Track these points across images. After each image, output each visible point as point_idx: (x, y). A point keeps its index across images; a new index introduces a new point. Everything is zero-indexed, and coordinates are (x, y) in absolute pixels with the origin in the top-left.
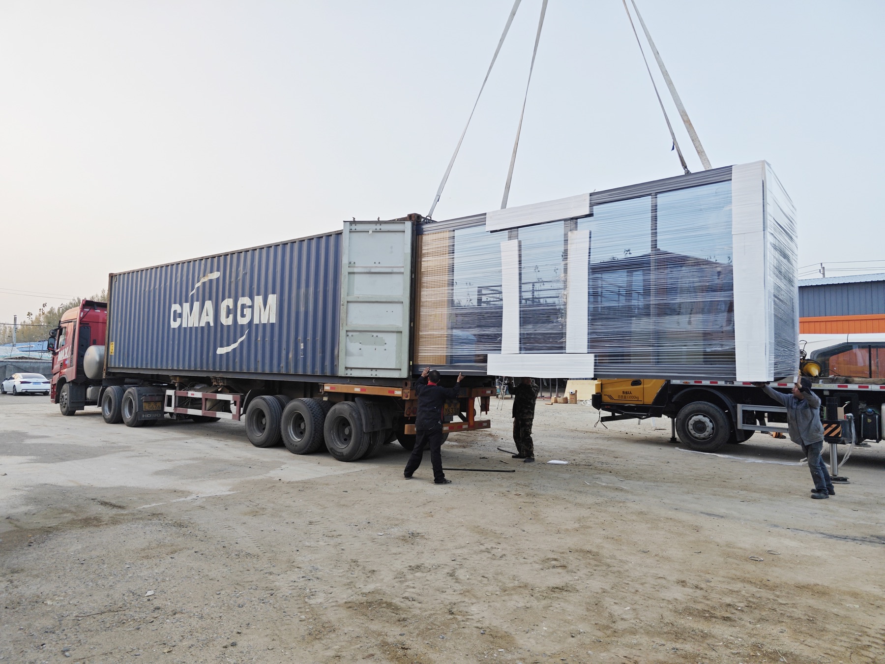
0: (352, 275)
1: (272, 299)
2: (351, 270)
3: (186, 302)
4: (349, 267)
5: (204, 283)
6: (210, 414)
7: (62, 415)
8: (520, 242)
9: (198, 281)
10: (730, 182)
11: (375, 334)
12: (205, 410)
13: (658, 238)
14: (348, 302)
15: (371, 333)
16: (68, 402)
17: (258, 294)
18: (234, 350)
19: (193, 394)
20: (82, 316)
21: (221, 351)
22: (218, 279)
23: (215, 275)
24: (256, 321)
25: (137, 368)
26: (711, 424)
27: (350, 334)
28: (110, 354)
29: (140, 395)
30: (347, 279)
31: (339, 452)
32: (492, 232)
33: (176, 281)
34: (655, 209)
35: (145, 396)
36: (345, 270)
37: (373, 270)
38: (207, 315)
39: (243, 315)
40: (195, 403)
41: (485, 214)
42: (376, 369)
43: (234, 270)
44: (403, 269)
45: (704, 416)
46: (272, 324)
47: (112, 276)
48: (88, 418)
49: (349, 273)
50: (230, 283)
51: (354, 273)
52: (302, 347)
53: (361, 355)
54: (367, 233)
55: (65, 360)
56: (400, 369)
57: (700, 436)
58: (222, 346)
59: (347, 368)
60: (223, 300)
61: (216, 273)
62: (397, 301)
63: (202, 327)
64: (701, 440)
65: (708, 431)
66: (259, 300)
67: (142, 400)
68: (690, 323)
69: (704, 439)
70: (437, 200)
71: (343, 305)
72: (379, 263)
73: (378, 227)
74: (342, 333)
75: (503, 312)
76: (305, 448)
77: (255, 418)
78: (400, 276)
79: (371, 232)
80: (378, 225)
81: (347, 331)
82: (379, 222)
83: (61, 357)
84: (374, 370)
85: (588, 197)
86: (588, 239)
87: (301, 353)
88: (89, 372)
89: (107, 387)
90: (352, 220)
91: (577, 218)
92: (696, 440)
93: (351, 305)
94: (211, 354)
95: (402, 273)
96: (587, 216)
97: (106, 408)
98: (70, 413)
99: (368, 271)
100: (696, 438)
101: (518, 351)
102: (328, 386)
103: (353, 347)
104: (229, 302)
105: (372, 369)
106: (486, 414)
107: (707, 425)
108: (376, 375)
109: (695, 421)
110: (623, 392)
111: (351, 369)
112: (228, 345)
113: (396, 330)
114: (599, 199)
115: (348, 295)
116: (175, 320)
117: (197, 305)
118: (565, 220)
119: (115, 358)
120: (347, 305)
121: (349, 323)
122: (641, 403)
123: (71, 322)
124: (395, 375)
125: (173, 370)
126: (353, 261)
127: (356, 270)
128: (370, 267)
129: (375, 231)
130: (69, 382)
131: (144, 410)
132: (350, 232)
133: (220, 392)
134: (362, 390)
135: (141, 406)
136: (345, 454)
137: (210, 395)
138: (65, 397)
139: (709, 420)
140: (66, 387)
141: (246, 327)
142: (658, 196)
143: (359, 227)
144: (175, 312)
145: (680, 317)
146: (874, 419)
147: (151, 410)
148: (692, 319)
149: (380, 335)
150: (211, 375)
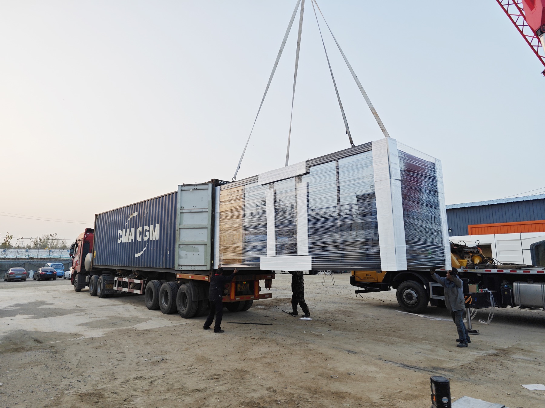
0: (182, 214)
1: (158, 226)
2: (181, 211)
3: (124, 229)
4: (180, 210)
5: (131, 218)
6: (131, 291)
7: (75, 291)
8: (275, 191)
9: (129, 218)
10: (371, 151)
11: (194, 246)
12: (130, 288)
13: (340, 185)
14: (180, 229)
15: (192, 245)
16: (77, 284)
17: (152, 224)
18: (142, 255)
19: (125, 280)
20: (85, 237)
21: (137, 255)
22: (137, 216)
23: (136, 214)
24: (151, 239)
25: (104, 265)
26: (416, 295)
27: (181, 246)
28: (94, 258)
29: (104, 280)
30: (179, 216)
31: (182, 313)
32: (263, 185)
33: (120, 217)
34: (337, 168)
35: (107, 280)
36: (178, 211)
37: (192, 211)
38: (132, 236)
39: (146, 236)
40: (125, 285)
41: (258, 175)
42: (194, 266)
43: (143, 211)
44: (207, 209)
45: (412, 290)
46: (157, 240)
47: (96, 215)
48: (86, 293)
49: (181, 213)
50: (141, 218)
51: (183, 213)
52: (168, 253)
53: (187, 258)
54: (189, 191)
55: (77, 261)
56: (206, 265)
57: (409, 303)
58: (137, 253)
59: (179, 265)
60: (138, 227)
61: (136, 213)
62: (204, 227)
63: (130, 242)
64: (410, 305)
65: (414, 300)
66: (152, 226)
67: (105, 283)
68: (357, 235)
69: (412, 304)
70: (238, 168)
71: (177, 231)
72: (196, 207)
73: (195, 187)
74: (177, 246)
75: (267, 232)
76: (168, 310)
77: (149, 293)
78: (206, 213)
79: (191, 190)
80: (195, 186)
81: (179, 245)
82: (196, 185)
83: (75, 260)
84: (193, 266)
85: (305, 163)
86: (306, 187)
87: (168, 256)
88: (87, 268)
89: (92, 276)
90: (182, 184)
91: (301, 175)
92: (409, 305)
93: (182, 231)
94: (133, 257)
95: (207, 212)
96: (305, 174)
97: (92, 287)
98: (78, 290)
99: (190, 211)
100: (408, 304)
101: (275, 255)
102: (178, 275)
103: (183, 253)
104: (140, 229)
105: (192, 265)
106: (269, 289)
107: (413, 296)
108: (194, 269)
109: (406, 293)
110: (366, 275)
111: (182, 265)
112: (140, 252)
113: (204, 243)
114: (311, 164)
115: (180, 224)
116: (119, 239)
117: (128, 230)
118: (295, 177)
119: (96, 260)
120: (179, 231)
121: (180, 240)
122: (376, 281)
123: (80, 240)
124: (204, 268)
125: (118, 266)
126: (182, 206)
127: (184, 211)
128: (191, 209)
129: (194, 190)
130: (78, 273)
131: (106, 288)
132: (181, 191)
133: (136, 279)
134: (192, 277)
135: (104, 286)
136: (184, 314)
137: (131, 280)
138: (77, 281)
139: (414, 293)
140: (77, 276)
141: (147, 242)
142: (339, 160)
143: (186, 188)
144: (120, 234)
145: (352, 232)
146: (509, 292)
147: (110, 288)
148: (358, 233)
149: (196, 246)
150: (133, 269)
